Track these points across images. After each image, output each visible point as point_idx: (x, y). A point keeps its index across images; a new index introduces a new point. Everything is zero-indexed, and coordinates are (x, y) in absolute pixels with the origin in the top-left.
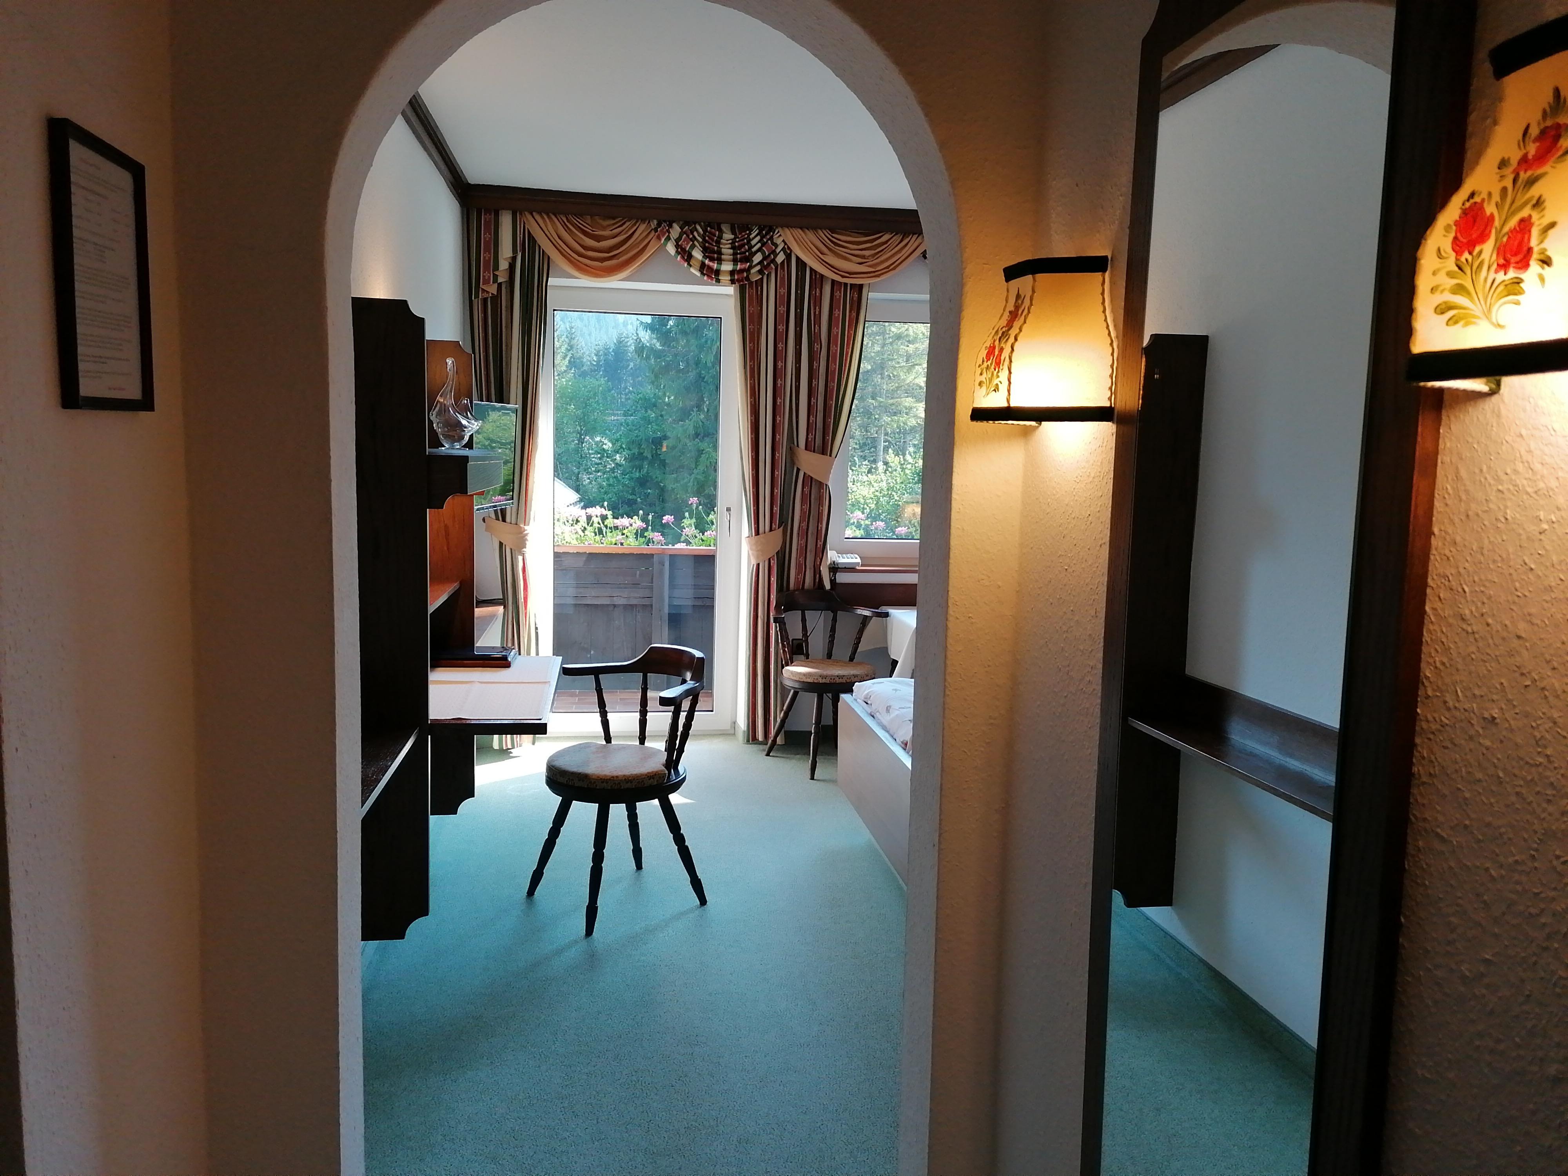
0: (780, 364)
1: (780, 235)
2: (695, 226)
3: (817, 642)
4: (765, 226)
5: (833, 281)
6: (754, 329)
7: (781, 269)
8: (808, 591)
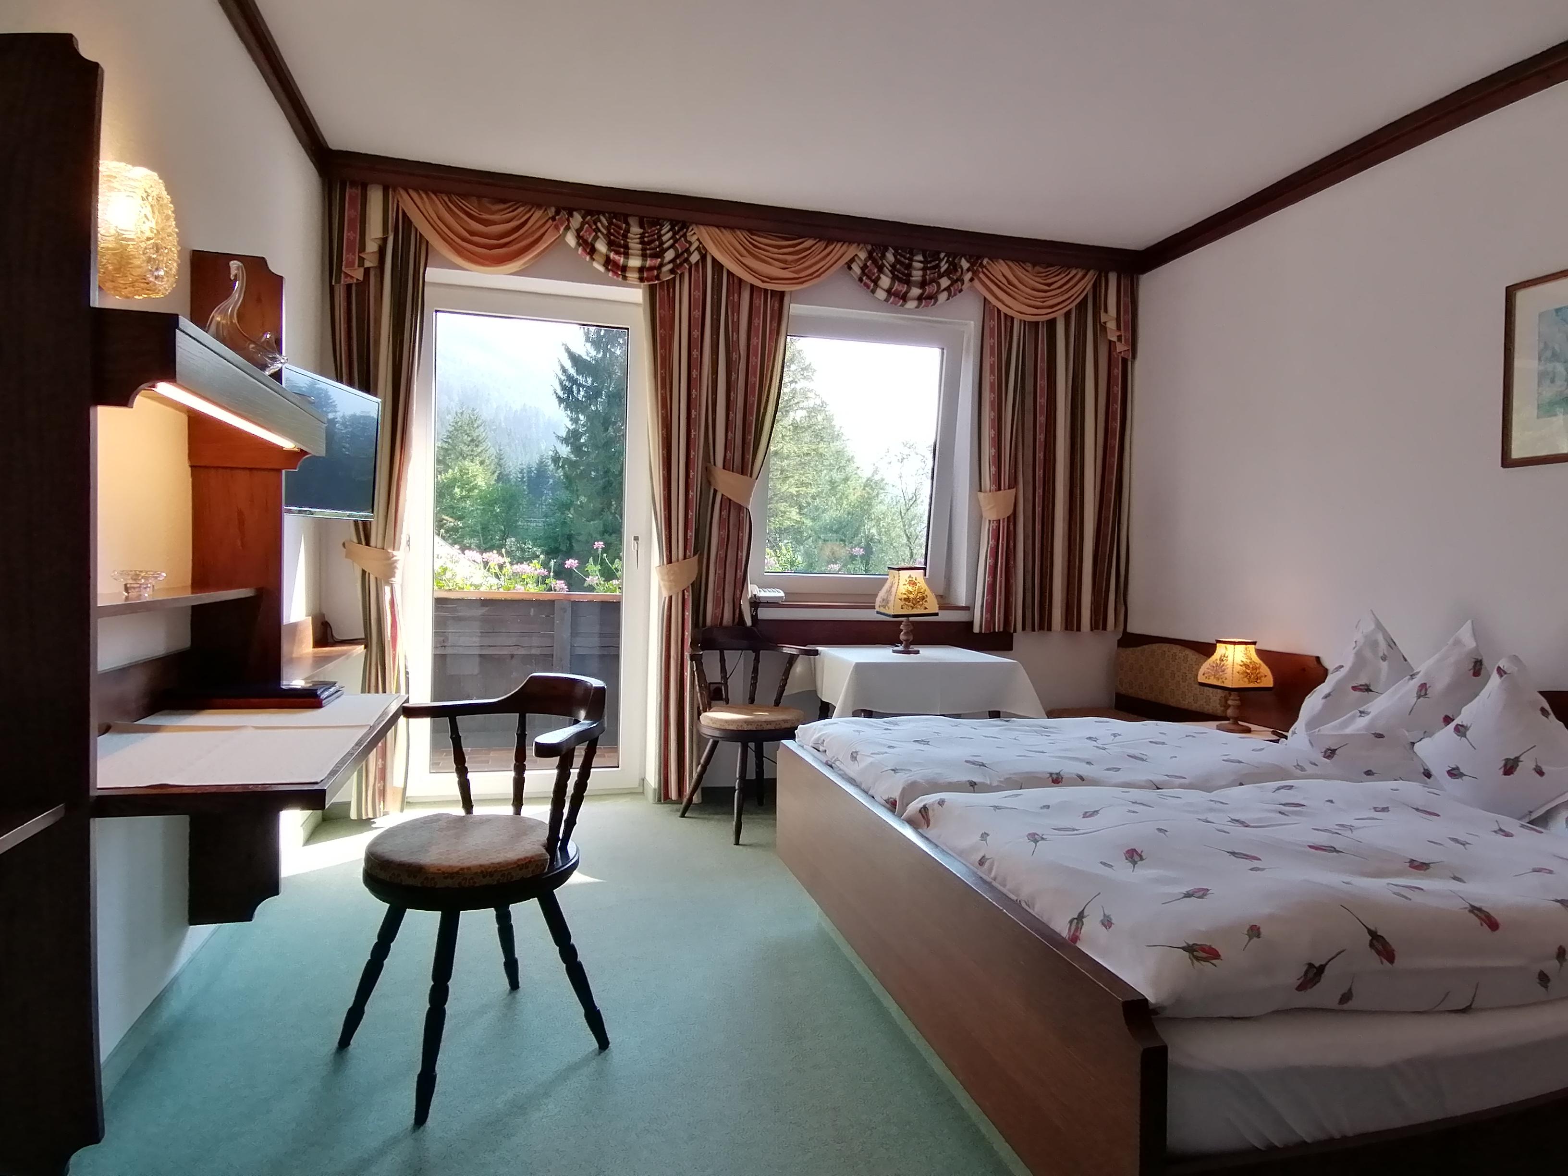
0: (694, 373)
1: (695, 233)
2: (599, 217)
3: (737, 685)
4: (678, 222)
5: (752, 286)
6: (665, 335)
7: (695, 270)
8: (726, 627)
